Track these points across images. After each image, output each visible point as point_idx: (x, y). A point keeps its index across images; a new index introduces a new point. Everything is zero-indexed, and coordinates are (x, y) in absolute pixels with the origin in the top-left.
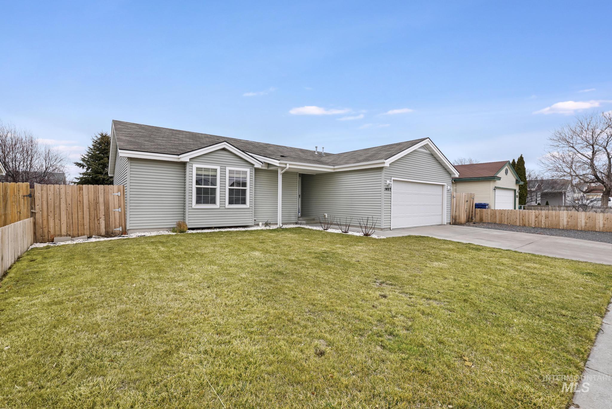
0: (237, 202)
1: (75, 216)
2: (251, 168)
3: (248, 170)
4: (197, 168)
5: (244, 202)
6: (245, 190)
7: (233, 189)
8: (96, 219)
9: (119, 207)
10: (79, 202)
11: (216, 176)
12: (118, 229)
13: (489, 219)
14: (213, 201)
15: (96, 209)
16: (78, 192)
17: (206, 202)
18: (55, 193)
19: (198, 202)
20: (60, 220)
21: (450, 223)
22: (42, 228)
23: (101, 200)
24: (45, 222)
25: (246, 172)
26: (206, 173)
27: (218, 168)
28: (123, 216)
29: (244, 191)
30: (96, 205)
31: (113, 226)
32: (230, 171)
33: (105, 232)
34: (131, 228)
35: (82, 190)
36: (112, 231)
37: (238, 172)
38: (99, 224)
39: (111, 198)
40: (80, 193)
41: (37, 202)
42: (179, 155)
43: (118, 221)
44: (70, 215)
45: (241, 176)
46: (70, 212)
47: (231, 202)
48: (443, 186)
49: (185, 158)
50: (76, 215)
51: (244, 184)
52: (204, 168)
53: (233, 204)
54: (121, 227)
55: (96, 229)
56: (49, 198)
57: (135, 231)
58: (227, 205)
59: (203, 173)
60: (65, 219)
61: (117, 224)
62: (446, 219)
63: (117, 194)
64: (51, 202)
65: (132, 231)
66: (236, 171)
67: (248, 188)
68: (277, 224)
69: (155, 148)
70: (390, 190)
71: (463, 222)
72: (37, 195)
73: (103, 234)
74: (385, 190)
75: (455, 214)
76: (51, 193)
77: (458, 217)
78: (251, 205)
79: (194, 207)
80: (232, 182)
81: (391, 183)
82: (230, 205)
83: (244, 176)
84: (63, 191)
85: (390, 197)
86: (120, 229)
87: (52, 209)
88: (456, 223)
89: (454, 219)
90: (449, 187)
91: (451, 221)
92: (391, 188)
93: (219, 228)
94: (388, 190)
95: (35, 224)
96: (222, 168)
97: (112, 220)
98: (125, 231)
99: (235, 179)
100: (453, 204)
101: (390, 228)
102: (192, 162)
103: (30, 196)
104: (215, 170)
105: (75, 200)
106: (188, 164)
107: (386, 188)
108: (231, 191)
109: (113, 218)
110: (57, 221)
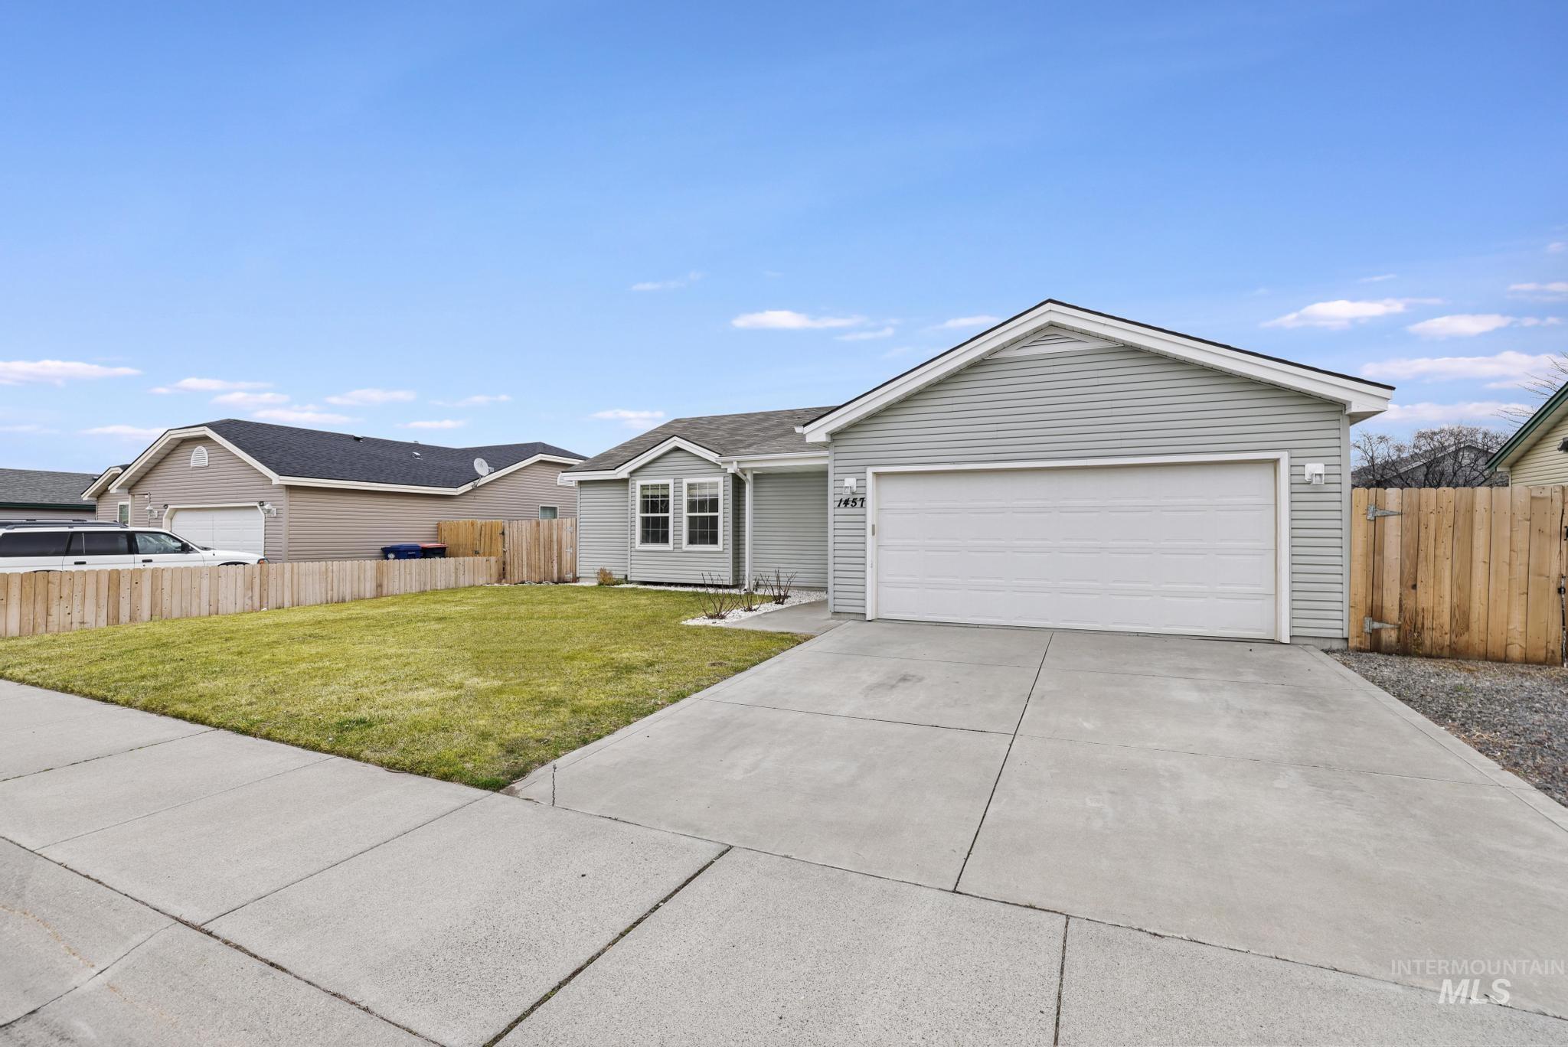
0: (704, 539)
2: (723, 475)
3: (720, 480)
5: (714, 541)
7: (696, 517)
8: (550, 561)
9: (571, 547)
10: (536, 541)
11: (667, 496)
14: (665, 539)
15: (551, 549)
17: (655, 540)
19: (644, 540)
21: (1347, 640)
23: (555, 537)
24: (512, 561)
25: (717, 483)
26: (656, 493)
27: (670, 482)
28: (574, 559)
29: (713, 521)
30: (550, 543)
31: (565, 571)
32: (688, 484)
33: (558, 578)
34: (581, 575)
36: (564, 577)
37: (702, 486)
38: (552, 567)
41: (507, 540)
42: (613, 469)
43: (569, 566)
44: (529, 554)
45: (708, 492)
46: (530, 552)
47: (692, 541)
48: (1276, 461)
49: (622, 472)
50: (534, 556)
51: (714, 504)
52: (652, 485)
53: (696, 543)
54: (572, 572)
55: (550, 574)
56: (515, 536)
57: (584, 578)
58: (685, 545)
59: (650, 493)
61: (569, 568)
63: (570, 530)
64: (516, 541)
65: (582, 578)
66: (710, 483)
67: (720, 514)
70: (859, 503)
71: (1515, 652)
72: (507, 532)
73: (556, 580)
74: (839, 505)
75: (1409, 603)
76: (515, 530)
77: (1446, 618)
78: (726, 547)
79: (637, 548)
80: (692, 506)
81: (861, 483)
82: (690, 546)
83: (713, 492)
84: (524, 527)
85: (861, 525)
86: (569, 576)
87: (516, 548)
88: (1427, 650)
89: (1389, 626)
90: (1314, 468)
91: (1354, 632)
92: (863, 500)
93: (676, 585)
94: (854, 504)
95: (504, 563)
96: (676, 481)
97: (564, 563)
98: (576, 579)
99: (697, 498)
100: (1376, 549)
101: (865, 614)
102: (633, 478)
103: (503, 533)
104: (666, 487)
105: (533, 538)
106: (630, 481)
107: (841, 501)
108: (692, 521)
109: (565, 560)
110: (520, 561)
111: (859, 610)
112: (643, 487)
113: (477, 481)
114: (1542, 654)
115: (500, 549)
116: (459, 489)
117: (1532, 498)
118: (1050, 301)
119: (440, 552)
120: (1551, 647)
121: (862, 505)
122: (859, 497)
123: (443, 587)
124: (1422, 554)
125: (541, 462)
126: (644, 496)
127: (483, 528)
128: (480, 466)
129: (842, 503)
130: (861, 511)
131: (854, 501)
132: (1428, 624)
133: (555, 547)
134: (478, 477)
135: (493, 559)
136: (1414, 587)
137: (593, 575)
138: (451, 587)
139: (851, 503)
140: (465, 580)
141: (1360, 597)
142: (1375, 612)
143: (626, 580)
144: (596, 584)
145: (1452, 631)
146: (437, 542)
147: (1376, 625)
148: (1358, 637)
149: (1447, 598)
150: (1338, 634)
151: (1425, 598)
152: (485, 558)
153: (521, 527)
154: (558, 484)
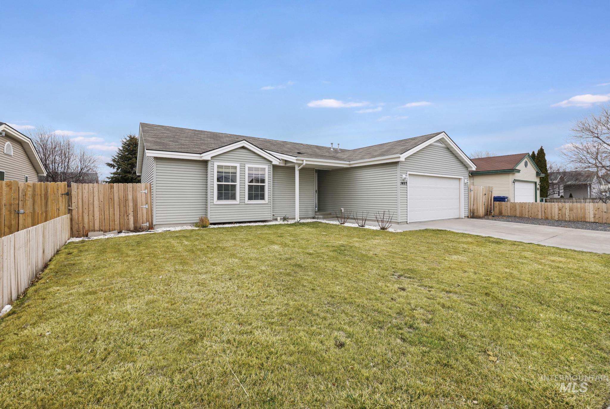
0: (256, 198)
1: (107, 213)
2: (269, 165)
3: (266, 167)
4: (218, 166)
5: (263, 198)
6: (264, 186)
7: (253, 185)
8: (125, 216)
9: (146, 204)
10: (110, 200)
11: (235, 173)
12: (145, 224)
13: (509, 212)
14: (233, 197)
15: (125, 206)
16: (110, 190)
17: (227, 198)
18: (89, 191)
19: (219, 198)
20: (94, 216)
21: (468, 216)
22: (78, 224)
23: (130, 197)
24: (80, 218)
25: (265, 169)
26: (227, 170)
27: (238, 165)
28: (150, 212)
29: (263, 188)
30: (126, 202)
31: (141, 221)
32: (249, 168)
33: (134, 227)
34: (157, 223)
35: (113, 188)
36: (140, 226)
37: (257, 169)
38: (128, 219)
39: (139, 195)
41: (74, 200)
42: (201, 154)
43: (145, 217)
44: (102, 211)
45: (260, 173)
46: (103, 209)
47: (250, 198)
48: (460, 179)
49: (207, 156)
50: (108, 212)
51: (263, 181)
52: (225, 166)
53: (252, 199)
54: (148, 223)
55: (126, 225)
56: (84, 196)
57: (161, 226)
58: (247, 201)
59: (224, 170)
60: (98, 216)
61: (145, 219)
62: (464, 213)
63: (144, 191)
64: (86, 199)
65: (158, 226)
66: (255, 168)
67: (266, 184)
68: (294, 219)
69: (179, 148)
70: (406, 184)
71: (481, 215)
72: (74, 193)
73: (132, 229)
76: (87, 191)
77: (476, 210)
78: (269, 201)
79: (215, 203)
80: (251, 179)
81: (407, 177)
82: (249, 201)
83: (262, 173)
84: (96, 189)
85: (406, 192)
86: (147, 225)
88: (474, 216)
90: (466, 181)
95: (72, 220)
96: (242, 165)
98: (151, 227)
99: (254, 175)
100: (471, 198)
101: (407, 222)
102: (213, 160)
103: (68, 194)
104: (235, 168)
105: (106, 197)
106: (210, 162)
108: (250, 187)
109: (141, 214)
110: (91, 217)
111: (406, 220)
115: (63, 208)
117: (483, 188)
118: (444, 131)
122: (406, 181)
124: (474, 199)
126: (219, 172)
129: (402, 183)
141: (469, 208)
145: (477, 213)
147: (471, 212)
151: (475, 207)
153: (92, 188)
154: (5, 152)
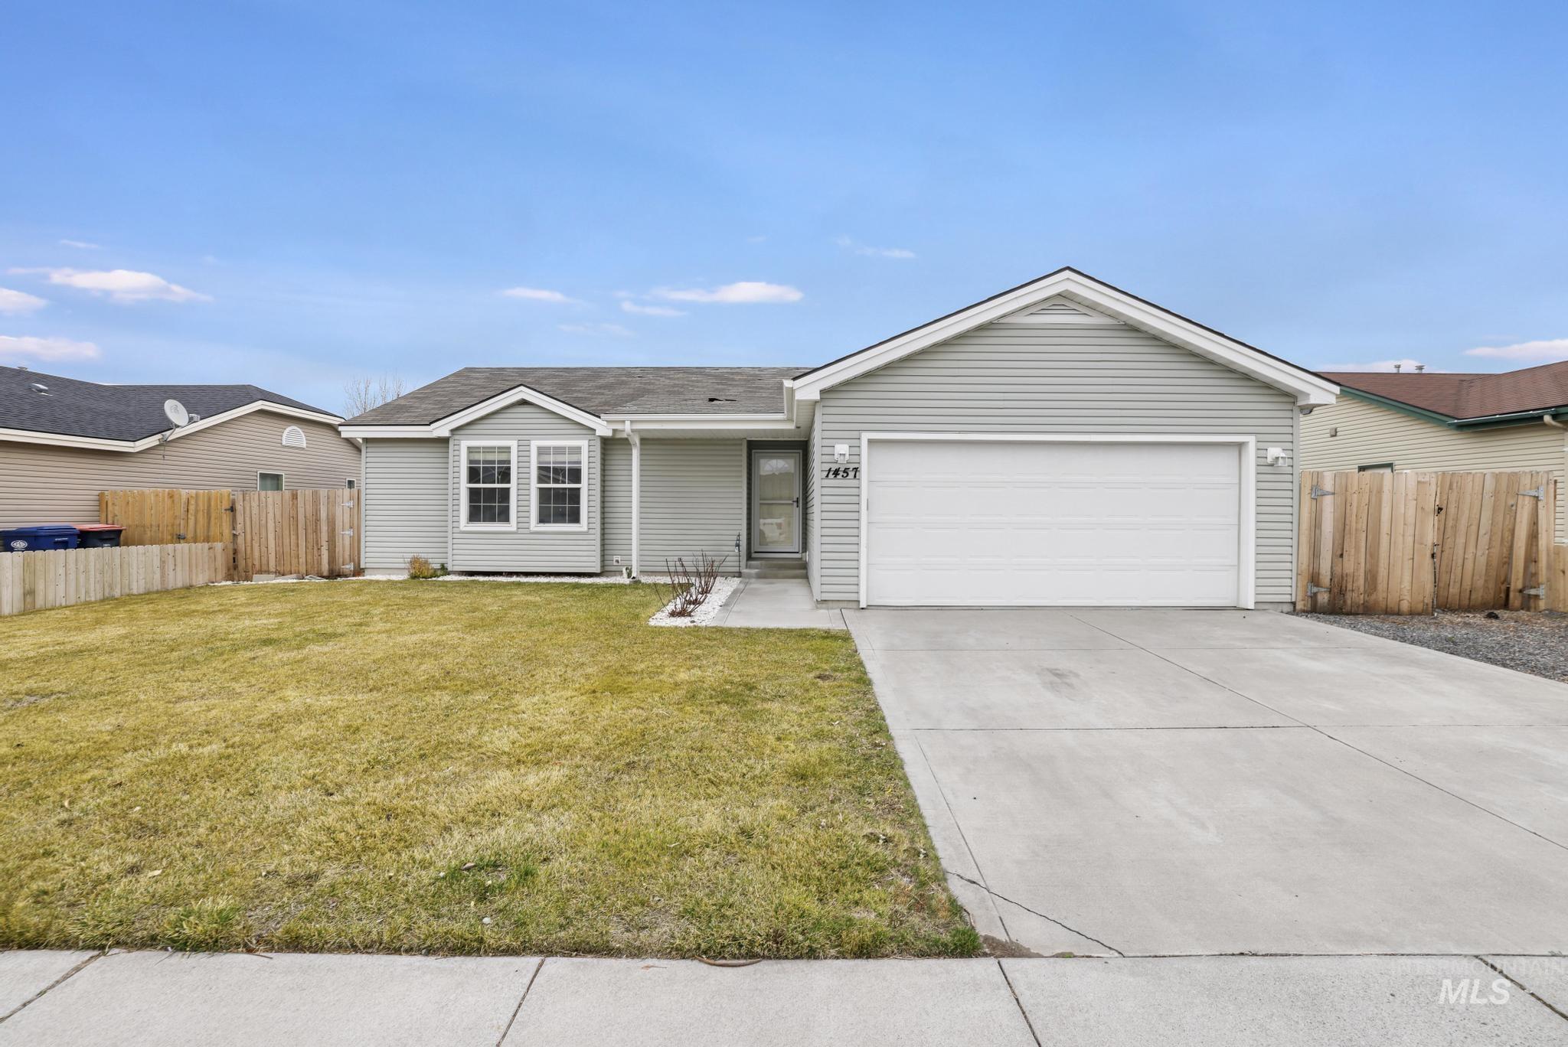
0: (560, 517)
1: (286, 542)
2: (592, 437)
3: (583, 443)
5: (575, 518)
7: (550, 489)
8: (316, 548)
9: (351, 528)
10: (291, 519)
11: (509, 462)
12: (348, 567)
14: (504, 516)
15: (317, 530)
16: (291, 503)
17: (491, 518)
18: (261, 505)
19: (474, 516)
20: (267, 548)
21: (1294, 604)
22: (246, 559)
23: (323, 515)
24: (249, 549)
25: (580, 448)
26: (490, 457)
27: (513, 444)
28: (356, 545)
29: (575, 495)
30: (316, 523)
31: (341, 560)
32: (539, 448)
33: (329, 571)
34: (368, 565)
35: (297, 498)
36: (339, 569)
37: (559, 450)
38: (320, 555)
39: (339, 512)
40: (293, 504)
41: (240, 518)
42: (429, 424)
43: (347, 553)
44: (279, 537)
45: (567, 458)
46: (281, 535)
47: (543, 519)
48: (1240, 446)
49: (441, 429)
50: (288, 540)
51: (575, 475)
52: (499, 448)
53: (549, 522)
54: (352, 563)
55: (316, 566)
56: (253, 513)
57: (375, 570)
58: (535, 525)
59: (481, 457)
60: (273, 546)
61: (347, 556)
63: (347, 504)
64: (255, 518)
65: (369, 570)
67: (583, 486)
70: (851, 474)
71: (1405, 606)
72: (239, 507)
73: (326, 573)
74: (827, 476)
75: (1338, 570)
76: (255, 504)
77: (1361, 581)
78: (591, 526)
79: (462, 528)
80: (544, 473)
81: (855, 451)
82: (542, 525)
83: (574, 458)
84: (270, 500)
85: (855, 499)
86: (350, 567)
87: (256, 530)
88: (1348, 608)
89: (1323, 590)
90: (1274, 452)
91: (1300, 597)
92: (856, 470)
93: (518, 574)
94: (845, 475)
95: (235, 552)
96: (521, 443)
97: (339, 549)
98: (359, 571)
99: (551, 466)
100: (1316, 524)
101: (859, 601)
102: (457, 437)
103: (232, 509)
104: (508, 449)
105: (286, 516)
106: (451, 443)
107: (830, 470)
108: (544, 494)
109: (341, 546)
110: (264, 549)
111: (853, 597)
112: (470, 450)
113: (168, 433)
114: (1420, 607)
115: (227, 532)
116: (138, 443)
117: (1418, 482)
118: (1069, 268)
119: (112, 537)
120: (1426, 601)
121: (855, 477)
122: (852, 466)
123: (142, 591)
124: (1347, 527)
125: (262, 412)
126: (471, 462)
127: (192, 502)
128: (174, 410)
129: (831, 473)
130: (855, 483)
131: (846, 471)
132: (1349, 587)
133: (324, 528)
134: (170, 426)
135: (219, 546)
136: (1342, 556)
137: (403, 566)
138: (155, 589)
139: (841, 473)
140: (177, 579)
141: (1304, 567)
142: (1314, 579)
143: (444, 571)
144: (403, 576)
145: (1365, 591)
146: (99, 522)
147: (1315, 590)
148: (1303, 600)
149: (1363, 565)
150: (1287, 598)
151: (1349, 565)
152: (206, 545)
153: (264, 500)
154: (284, 443)
